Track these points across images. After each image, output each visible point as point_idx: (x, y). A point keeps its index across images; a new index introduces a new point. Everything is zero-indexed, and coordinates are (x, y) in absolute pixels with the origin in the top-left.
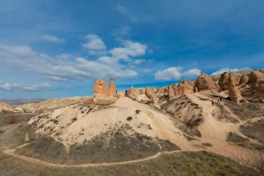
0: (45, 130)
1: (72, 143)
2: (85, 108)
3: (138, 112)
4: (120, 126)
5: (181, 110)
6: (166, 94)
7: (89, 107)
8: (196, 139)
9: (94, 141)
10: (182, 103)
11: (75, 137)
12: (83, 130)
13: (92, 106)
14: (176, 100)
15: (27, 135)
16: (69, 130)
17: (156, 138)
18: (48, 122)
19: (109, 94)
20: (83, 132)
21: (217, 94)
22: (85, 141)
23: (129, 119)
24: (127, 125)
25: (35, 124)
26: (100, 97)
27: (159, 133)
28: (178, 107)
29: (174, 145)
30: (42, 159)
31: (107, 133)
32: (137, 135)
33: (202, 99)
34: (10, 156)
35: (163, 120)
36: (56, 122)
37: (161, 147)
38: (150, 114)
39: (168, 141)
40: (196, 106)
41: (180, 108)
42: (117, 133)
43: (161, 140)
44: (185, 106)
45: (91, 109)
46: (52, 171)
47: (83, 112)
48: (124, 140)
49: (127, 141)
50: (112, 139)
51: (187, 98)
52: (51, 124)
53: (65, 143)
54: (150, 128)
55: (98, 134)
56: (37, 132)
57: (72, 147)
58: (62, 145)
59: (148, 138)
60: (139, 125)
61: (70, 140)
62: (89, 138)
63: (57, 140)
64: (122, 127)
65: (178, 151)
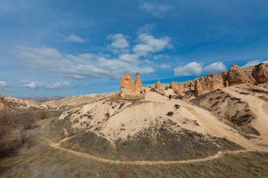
0: (82, 124)
1: (115, 139)
2: (114, 104)
3: (177, 106)
4: (162, 121)
5: (219, 106)
6: (193, 89)
7: (118, 102)
8: (255, 138)
9: (138, 137)
10: (219, 98)
11: (116, 133)
12: (123, 125)
13: (121, 102)
14: (208, 94)
15: (65, 130)
16: (109, 126)
17: (208, 135)
18: (81, 117)
19: (135, 89)
20: (124, 128)
21: (255, 87)
22: (129, 137)
23: (170, 114)
24: (169, 120)
25: (67, 119)
26: (126, 92)
27: (208, 130)
28: (213, 102)
29: (234, 143)
30: (92, 154)
31: (150, 129)
32: (186, 131)
33: (242, 93)
34: (58, 150)
35: (207, 115)
36: (90, 117)
37: (219, 146)
38: (189, 109)
39: (225, 139)
40: (239, 101)
41: (217, 103)
42: (162, 129)
43: (214, 138)
44: (224, 101)
45: (122, 105)
46: (111, 167)
47: (113, 108)
48: (172, 136)
49: (176, 138)
50: (158, 135)
51: (222, 93)
52: (85, 119)
53: (108, 139)
54: (197, 124)
55: (140, 129)
56: (74, 126)
57: (117, 142)
58: (105, 140)
59: (200, 135)
60: (184, 121)
61: (112, 135)
62: (132, 134)
63: (99, 135)
64: (164, 122)
65: (243, 151)
